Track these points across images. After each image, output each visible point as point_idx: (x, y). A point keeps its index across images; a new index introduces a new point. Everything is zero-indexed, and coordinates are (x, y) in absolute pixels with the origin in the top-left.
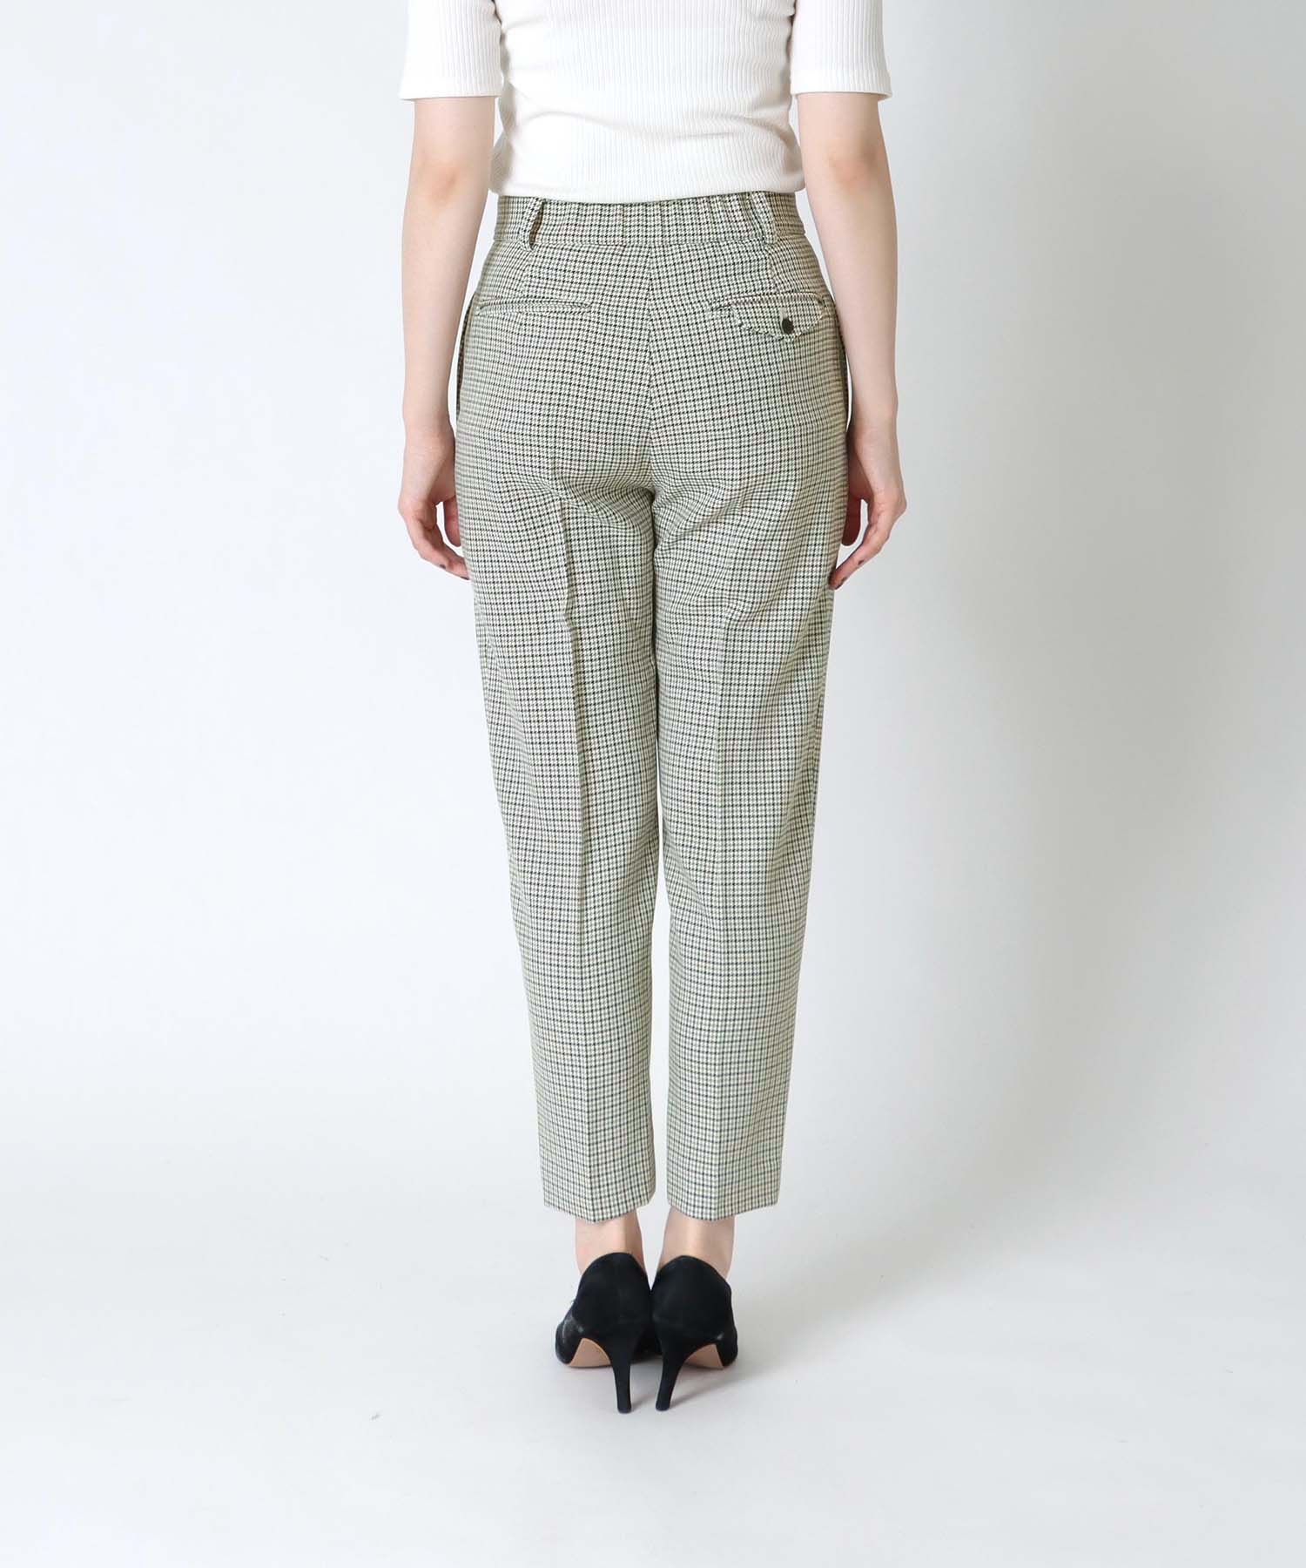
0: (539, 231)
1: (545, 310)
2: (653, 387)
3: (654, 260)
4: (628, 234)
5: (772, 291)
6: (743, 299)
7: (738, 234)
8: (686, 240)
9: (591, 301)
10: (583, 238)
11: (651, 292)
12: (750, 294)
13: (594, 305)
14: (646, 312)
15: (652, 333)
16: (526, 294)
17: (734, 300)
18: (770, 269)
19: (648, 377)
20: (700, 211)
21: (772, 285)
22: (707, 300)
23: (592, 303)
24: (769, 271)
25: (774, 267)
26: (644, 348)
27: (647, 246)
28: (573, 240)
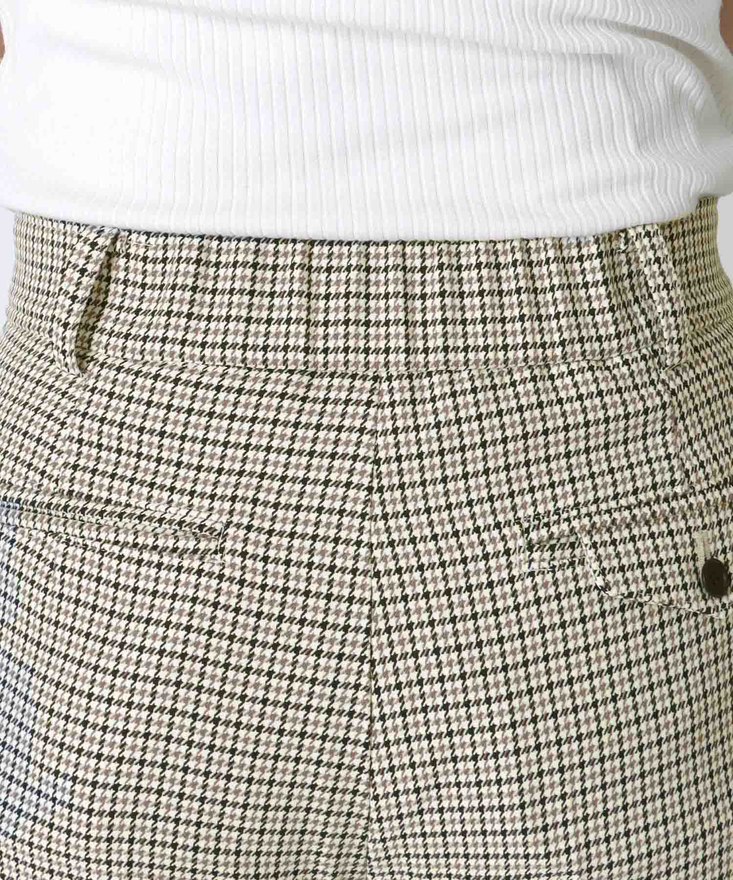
0: (100, 324)
1: (112, 537)
2: (377, 746)
3: (388, 411)
4: (320, 344)
5: (678, 489)
6: (606, 517)
7: (596, 345)
8: (466, 363)
9: (224, 519)
10: (208, 352)
11: (376, 497)
12: (623, 502)
13: (231, 531)
14: (363, 551)
15: (379, 610)
16: (66, 486)
17: (586, 521)
18: (673, 430)
19: (365, 724)
20: (505, 287)
21: (678, 476)
22: (518, 521)
23: (228, 525)
24: (669, 437)
25: (680, 426)
26: (358, 651)
27: (370, 373)
28: (181, 355)
